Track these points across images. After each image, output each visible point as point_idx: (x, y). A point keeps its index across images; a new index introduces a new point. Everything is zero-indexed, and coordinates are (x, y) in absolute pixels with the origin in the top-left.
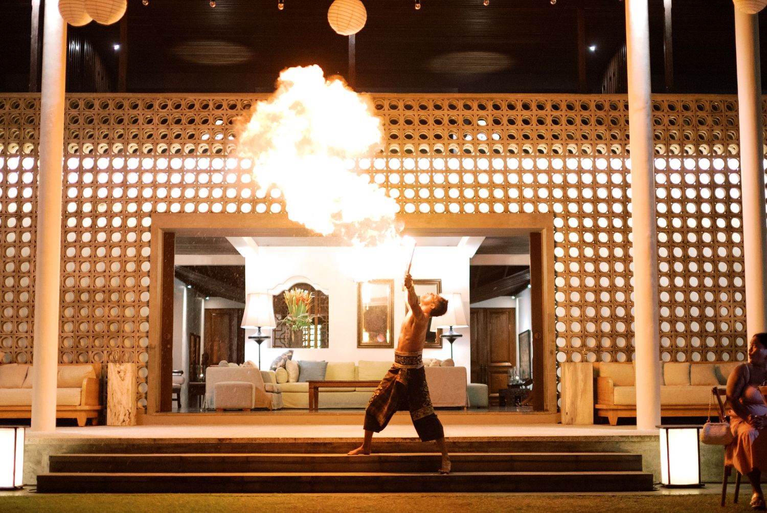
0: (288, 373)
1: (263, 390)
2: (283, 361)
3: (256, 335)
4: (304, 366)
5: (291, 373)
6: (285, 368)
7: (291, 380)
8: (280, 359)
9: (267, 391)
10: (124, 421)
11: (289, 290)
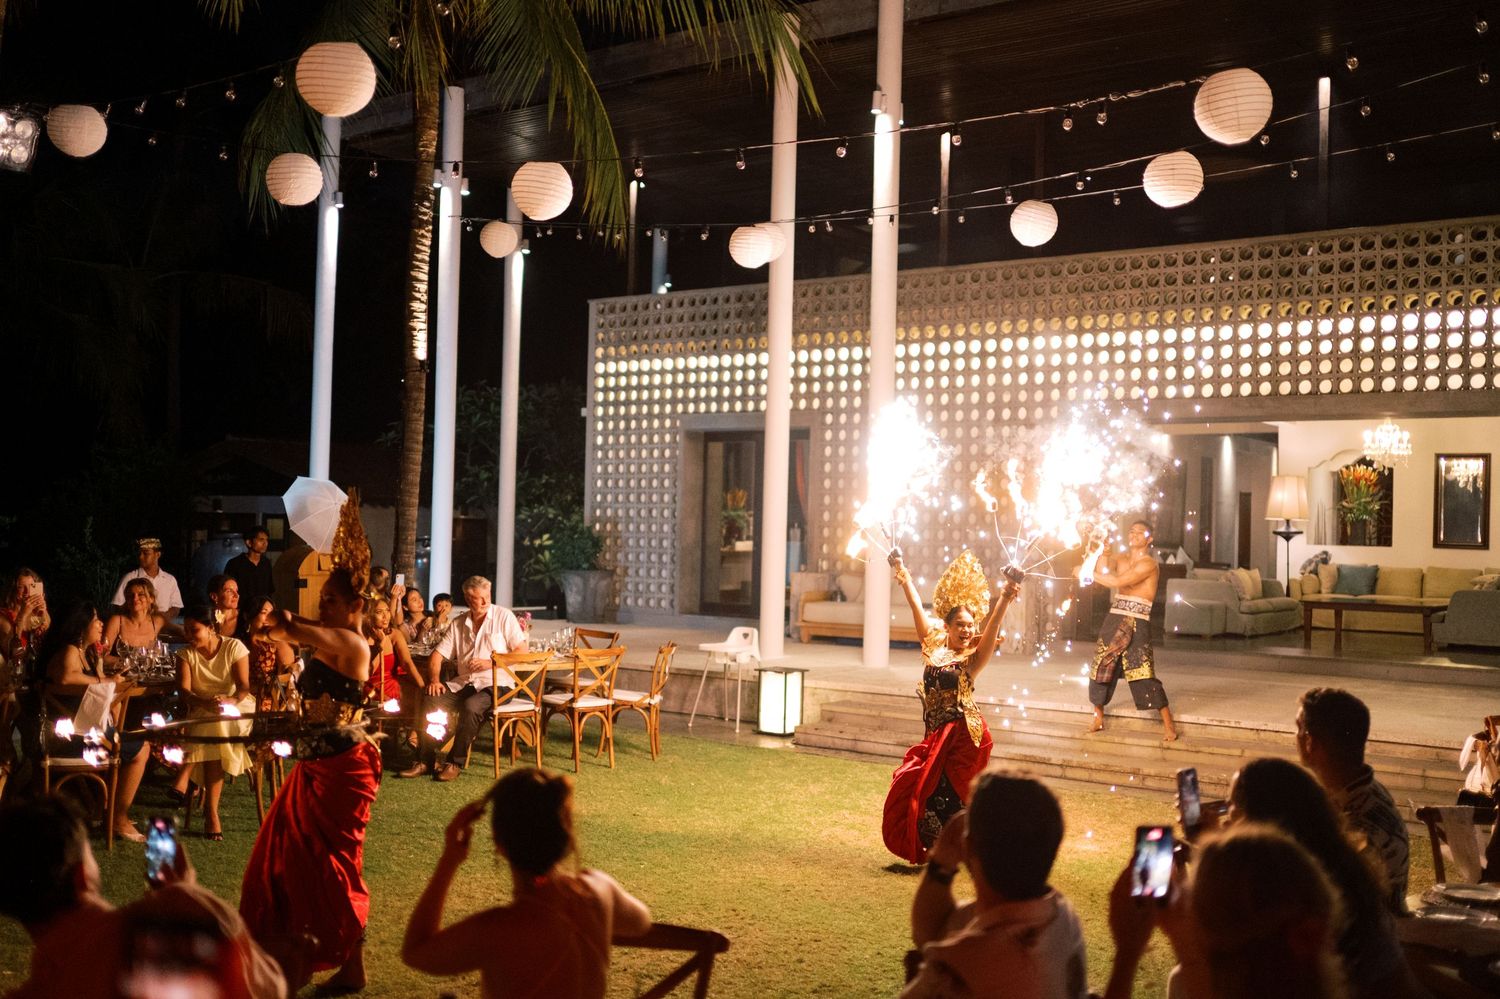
0: (1320, 581)
1: (1236, 610)
2: (1313, 565)
3: (1282, 529)
4: (1344, 572)
5: (1324, 581)
6: (1317, 574)
7: (1324, 591)
8: (1310, 562)
9: (1243, 613)
10: (1017, 649)
11: (1354, 466)
